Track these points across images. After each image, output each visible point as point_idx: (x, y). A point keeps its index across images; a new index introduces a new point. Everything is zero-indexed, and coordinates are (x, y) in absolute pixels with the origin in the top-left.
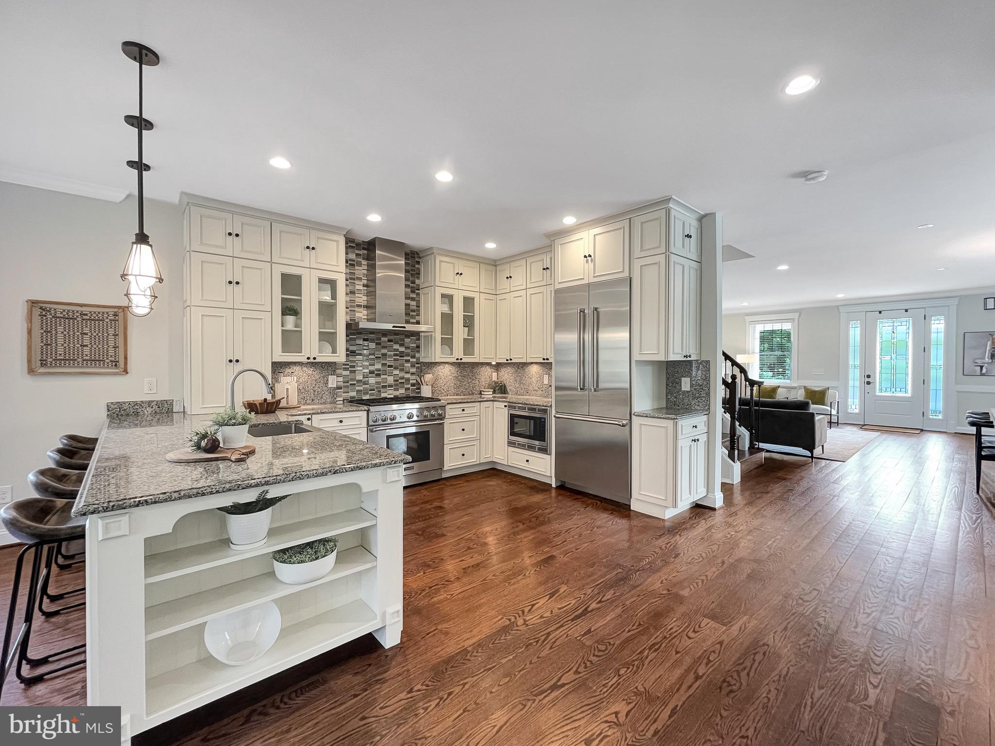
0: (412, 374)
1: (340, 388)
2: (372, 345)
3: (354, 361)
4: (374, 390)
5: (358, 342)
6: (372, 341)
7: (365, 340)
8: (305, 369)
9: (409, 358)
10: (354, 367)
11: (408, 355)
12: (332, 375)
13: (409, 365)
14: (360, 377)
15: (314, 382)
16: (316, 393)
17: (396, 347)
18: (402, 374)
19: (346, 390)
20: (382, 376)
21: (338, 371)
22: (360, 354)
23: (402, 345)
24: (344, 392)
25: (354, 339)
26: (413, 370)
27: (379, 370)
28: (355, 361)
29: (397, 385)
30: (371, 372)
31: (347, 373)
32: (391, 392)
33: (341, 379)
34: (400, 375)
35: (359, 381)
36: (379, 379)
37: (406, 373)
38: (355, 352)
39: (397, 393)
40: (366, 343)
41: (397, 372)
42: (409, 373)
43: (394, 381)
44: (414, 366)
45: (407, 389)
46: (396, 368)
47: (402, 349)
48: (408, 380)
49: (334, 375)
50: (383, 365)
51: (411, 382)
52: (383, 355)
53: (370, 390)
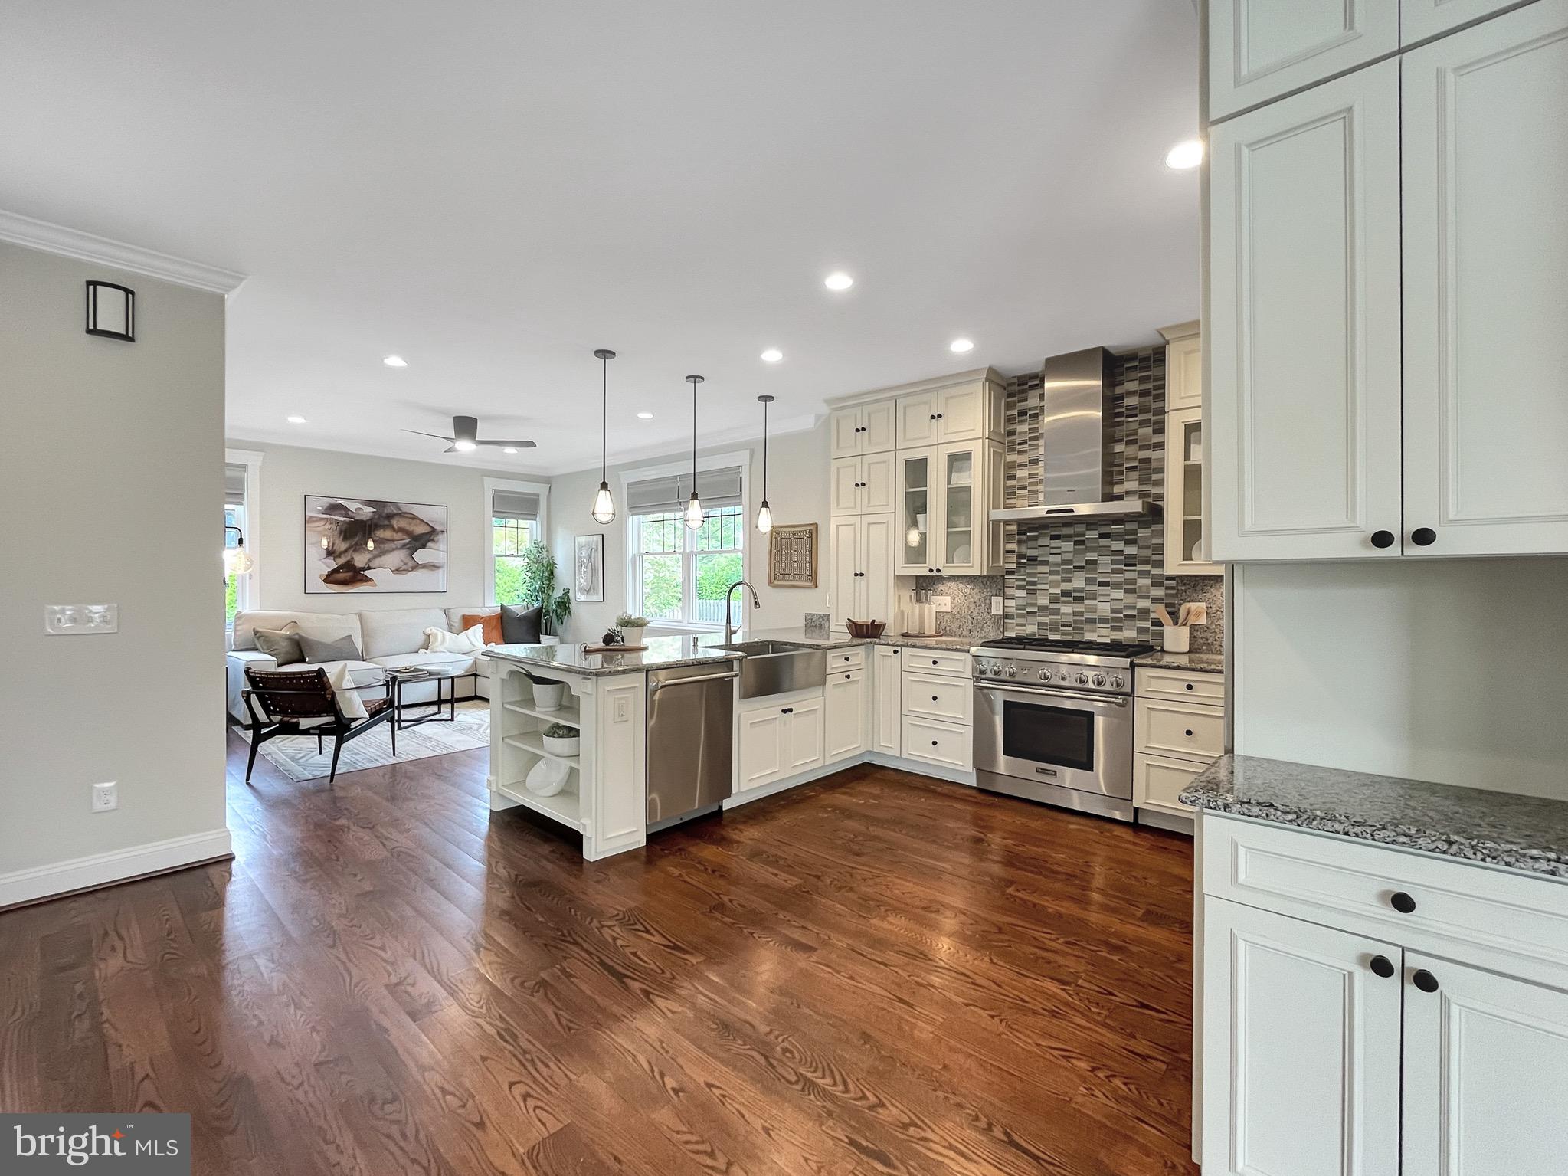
0: (1155, 600)
1: (1011, 617)
2: (1069, 546)
3: (1034, 575)
4: (1070, 626)
5: (1041, 542)
6: (1067, 538)
7: (1053, 538)
8: (961, 585)
9: (1147, 567)
10: (1034, 583)
11: (1146, 562)
12: (996, 595)
13: (1148, 582)
14: (1043, 601)
15: (973, 606)
16: (975, 622)
17: (1117, 545)
18: (1130, 599)
19: (1020, 621)
20: (1087, 602)
21: (1009, 591)
22: (1045, 563)
23: (1128, 542)
24: (1017, 625)
25: (1035, 538)
26: (1159, 592)
27: (1080, 590)
28: (1036, 574)
29: (1116, 621)
30: (1065, 594)
31: (1023, 593)
32: (1104, 632)
33: (1012, 603)
34: (1124, 601)
35: (1042, 608)
36: (1079, 607)
37: (1139, 597)
38: (1036, 560)
39: (1117, 636)
40: (1056, 543)
41: (1118, 594)
42: (1147, 597)
43: (1113, 611)
44: (1161, 584)
45: (1141, 631)
46: (1116, 586)
47: (1131, 550)
48: (1145, 612)
49: (1000, 596)
50: (1088, 581)
51: (1153, 616)
52: (1088, 562)
53: (1063, 625)
